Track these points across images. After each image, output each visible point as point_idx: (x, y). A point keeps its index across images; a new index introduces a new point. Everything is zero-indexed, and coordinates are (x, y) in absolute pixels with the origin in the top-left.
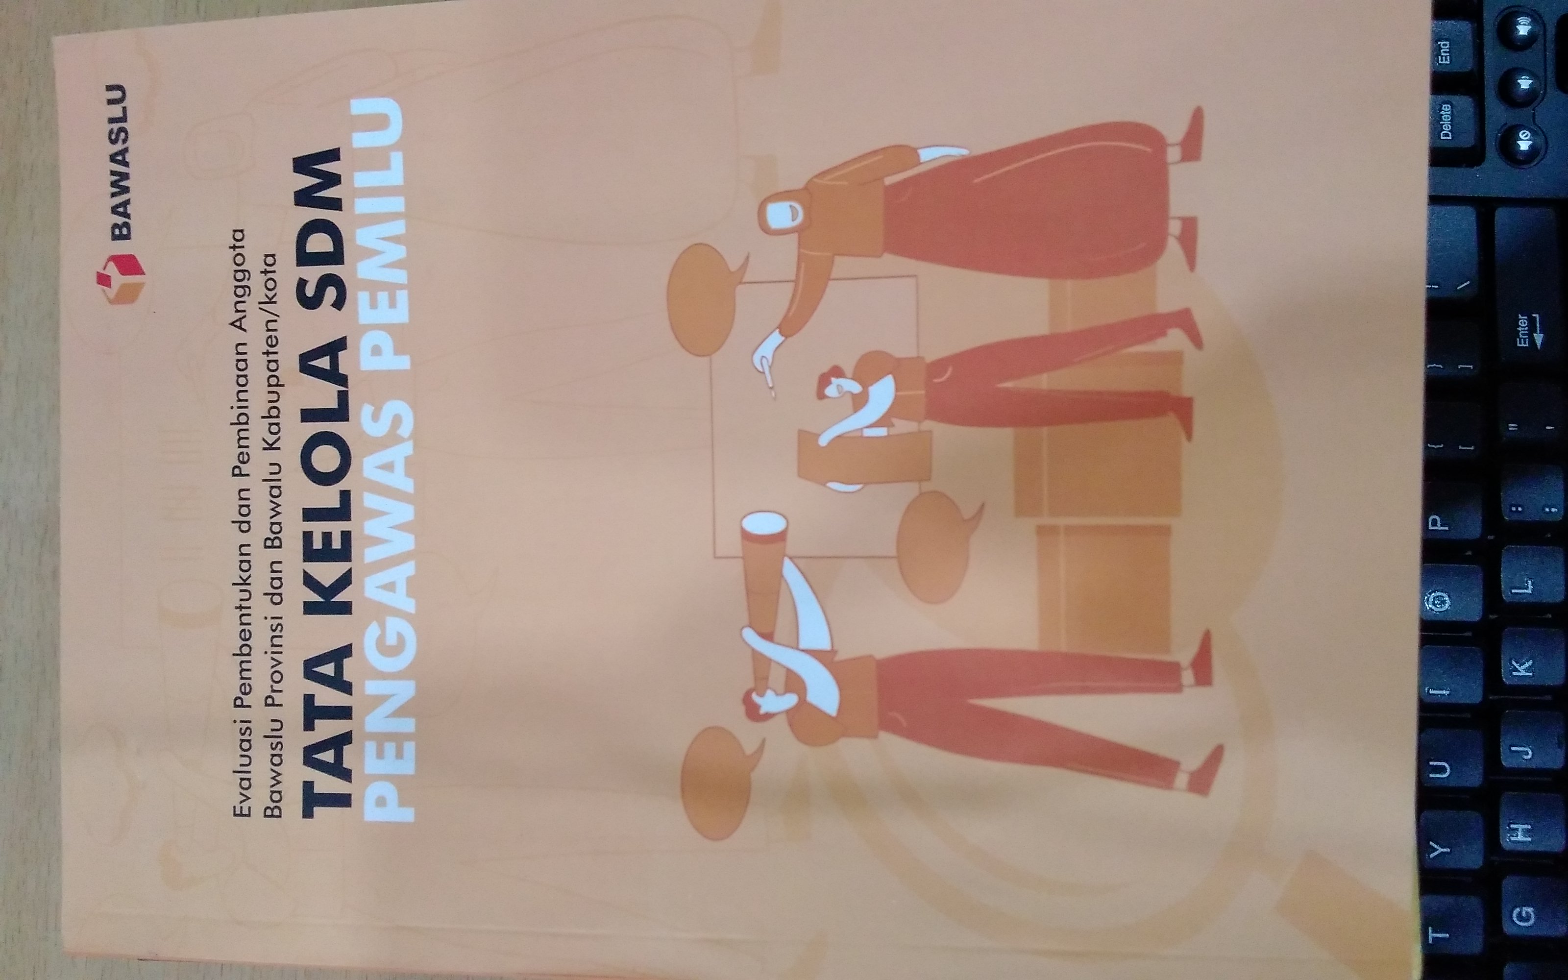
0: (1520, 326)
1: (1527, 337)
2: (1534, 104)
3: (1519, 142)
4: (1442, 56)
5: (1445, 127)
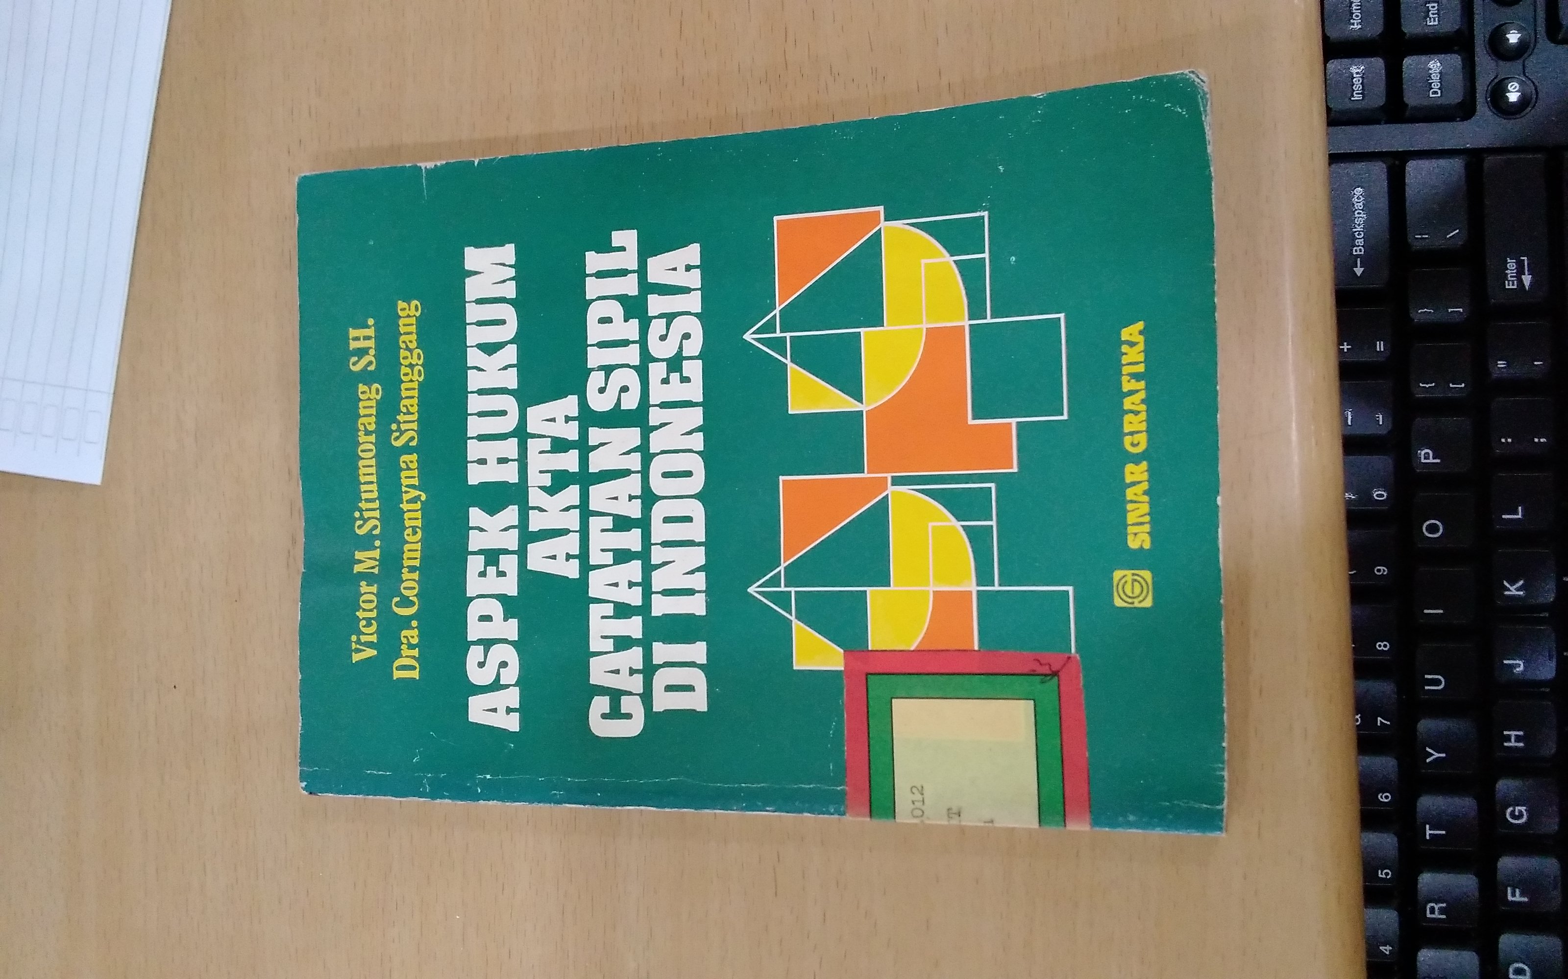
0: (1508, 269)
1: (1515, 279)
2: (1523, 58)
3: (1507, 94)
4: (1430, 18)
5: (1434, 85)
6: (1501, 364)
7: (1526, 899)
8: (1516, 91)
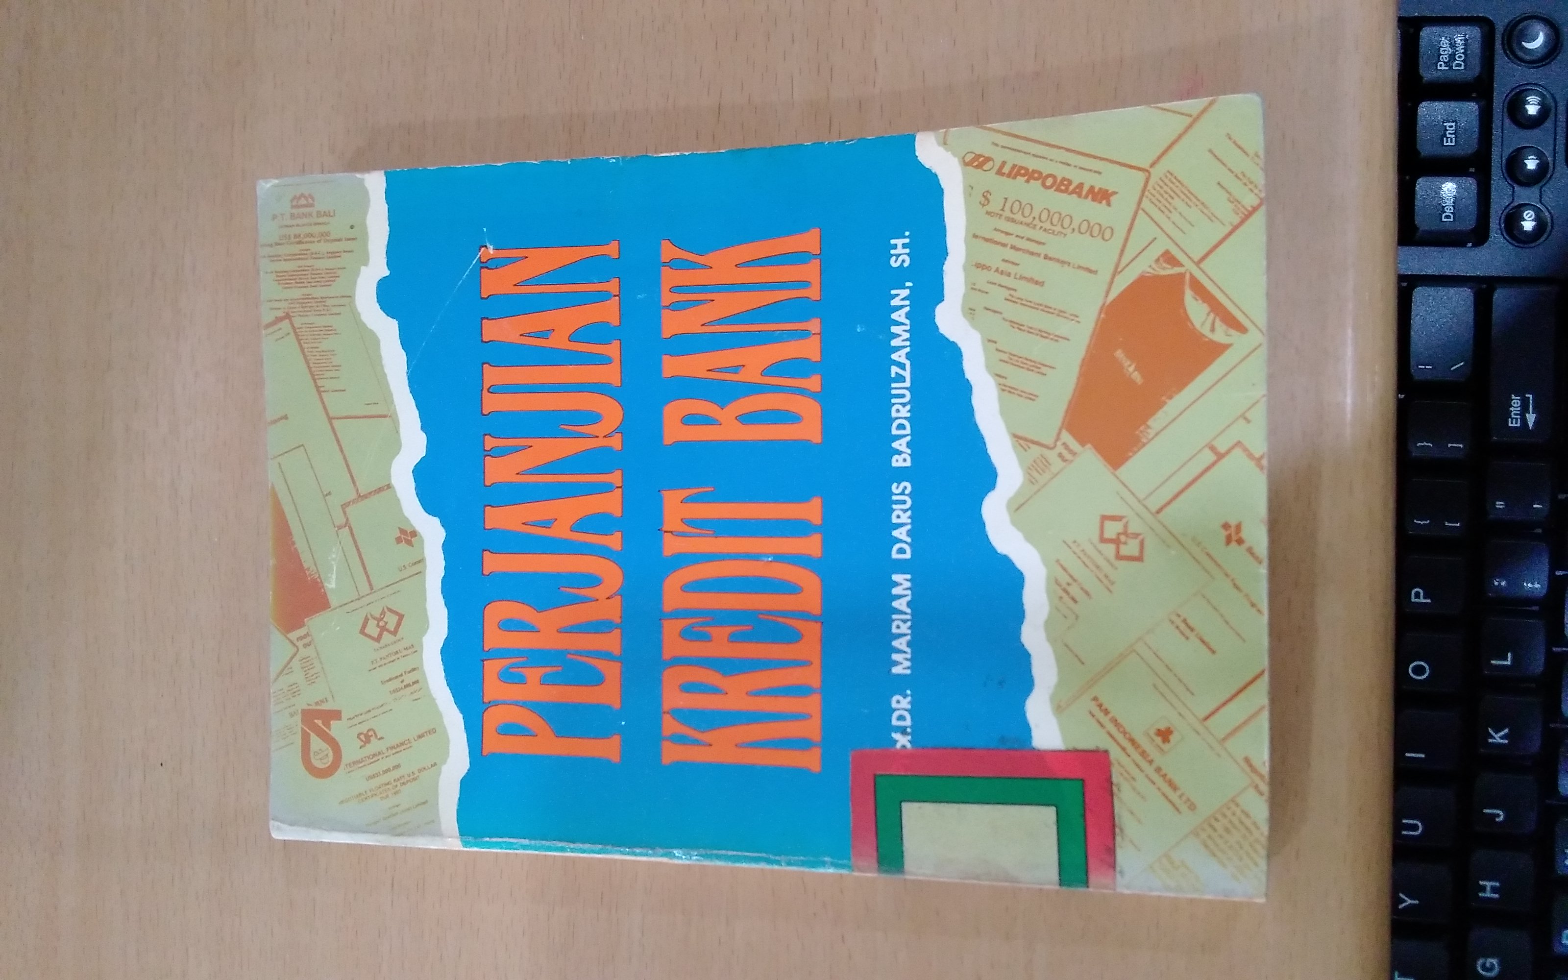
0: (1511, 406)
1: (1519, 417)
2: (1540, 184)
3: (1522, 223)
4: (1448, 138)
5: (1447, 209)
6: (1500, 505)
8: (1533, 220)
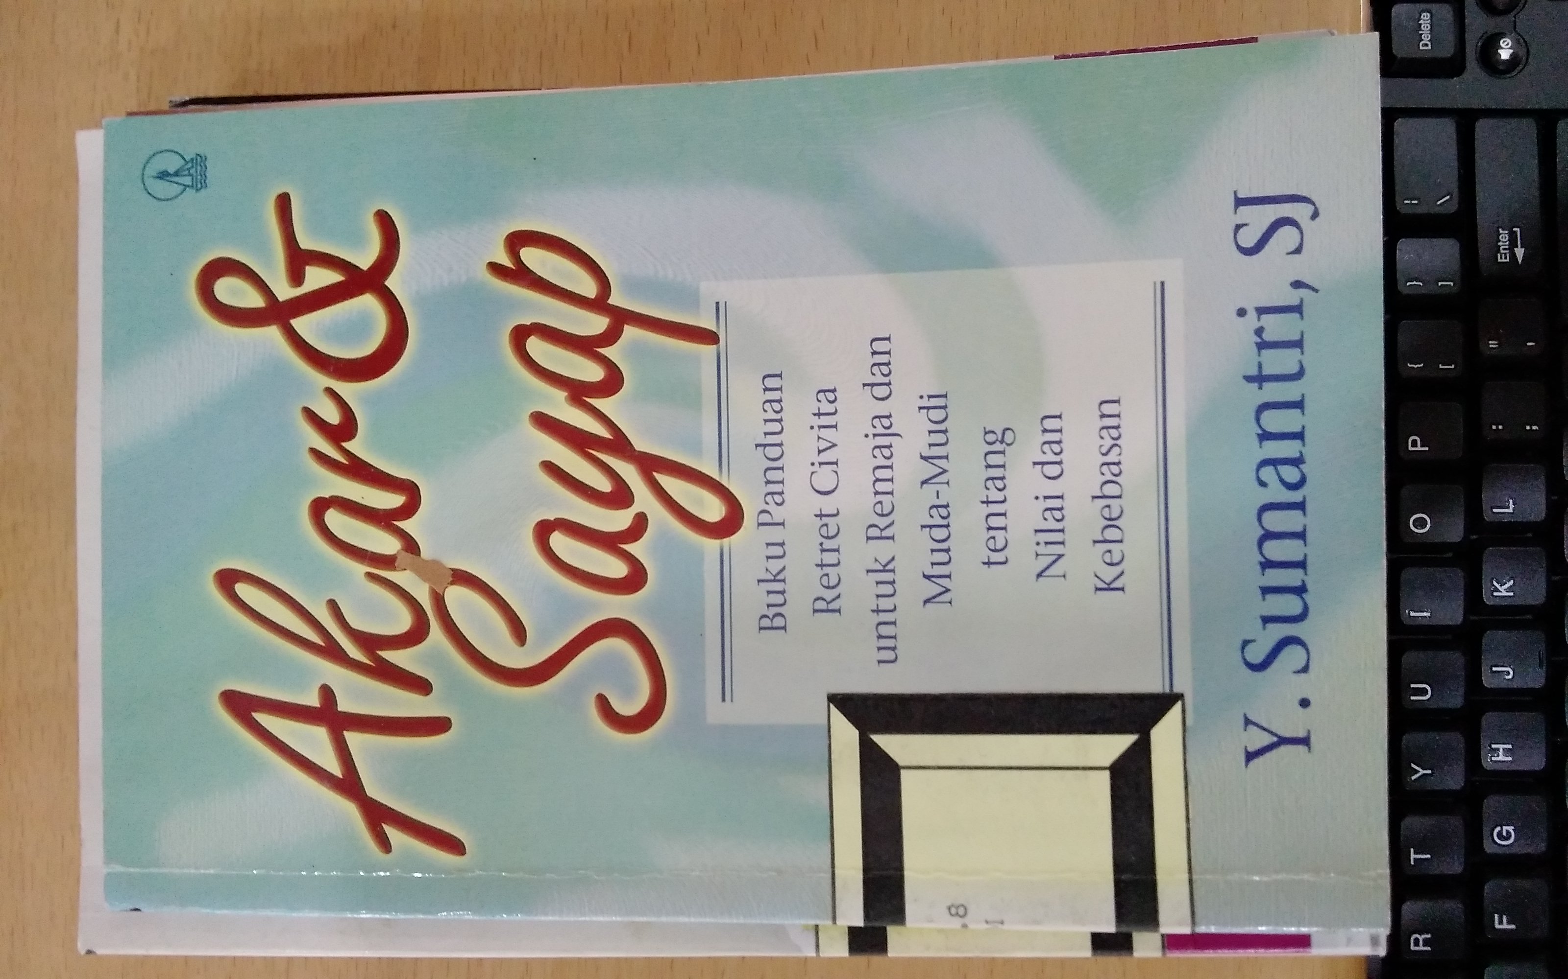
0: (1501, 241)
1: (1508, 251)
2: (1516, 11)
3: (1500, 51)
5: (1424, 37)
6: (1493, 344)
7: (1513, 927)
8: (1509, 48)
